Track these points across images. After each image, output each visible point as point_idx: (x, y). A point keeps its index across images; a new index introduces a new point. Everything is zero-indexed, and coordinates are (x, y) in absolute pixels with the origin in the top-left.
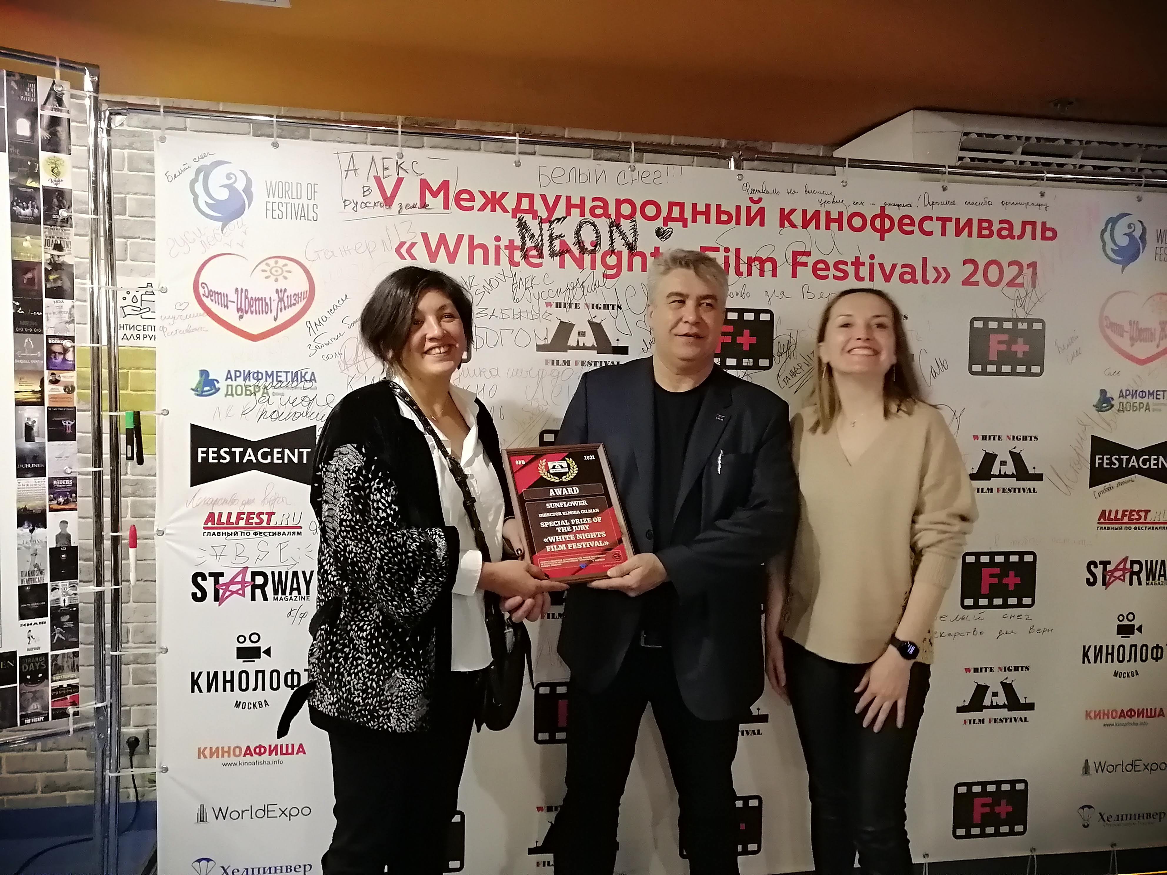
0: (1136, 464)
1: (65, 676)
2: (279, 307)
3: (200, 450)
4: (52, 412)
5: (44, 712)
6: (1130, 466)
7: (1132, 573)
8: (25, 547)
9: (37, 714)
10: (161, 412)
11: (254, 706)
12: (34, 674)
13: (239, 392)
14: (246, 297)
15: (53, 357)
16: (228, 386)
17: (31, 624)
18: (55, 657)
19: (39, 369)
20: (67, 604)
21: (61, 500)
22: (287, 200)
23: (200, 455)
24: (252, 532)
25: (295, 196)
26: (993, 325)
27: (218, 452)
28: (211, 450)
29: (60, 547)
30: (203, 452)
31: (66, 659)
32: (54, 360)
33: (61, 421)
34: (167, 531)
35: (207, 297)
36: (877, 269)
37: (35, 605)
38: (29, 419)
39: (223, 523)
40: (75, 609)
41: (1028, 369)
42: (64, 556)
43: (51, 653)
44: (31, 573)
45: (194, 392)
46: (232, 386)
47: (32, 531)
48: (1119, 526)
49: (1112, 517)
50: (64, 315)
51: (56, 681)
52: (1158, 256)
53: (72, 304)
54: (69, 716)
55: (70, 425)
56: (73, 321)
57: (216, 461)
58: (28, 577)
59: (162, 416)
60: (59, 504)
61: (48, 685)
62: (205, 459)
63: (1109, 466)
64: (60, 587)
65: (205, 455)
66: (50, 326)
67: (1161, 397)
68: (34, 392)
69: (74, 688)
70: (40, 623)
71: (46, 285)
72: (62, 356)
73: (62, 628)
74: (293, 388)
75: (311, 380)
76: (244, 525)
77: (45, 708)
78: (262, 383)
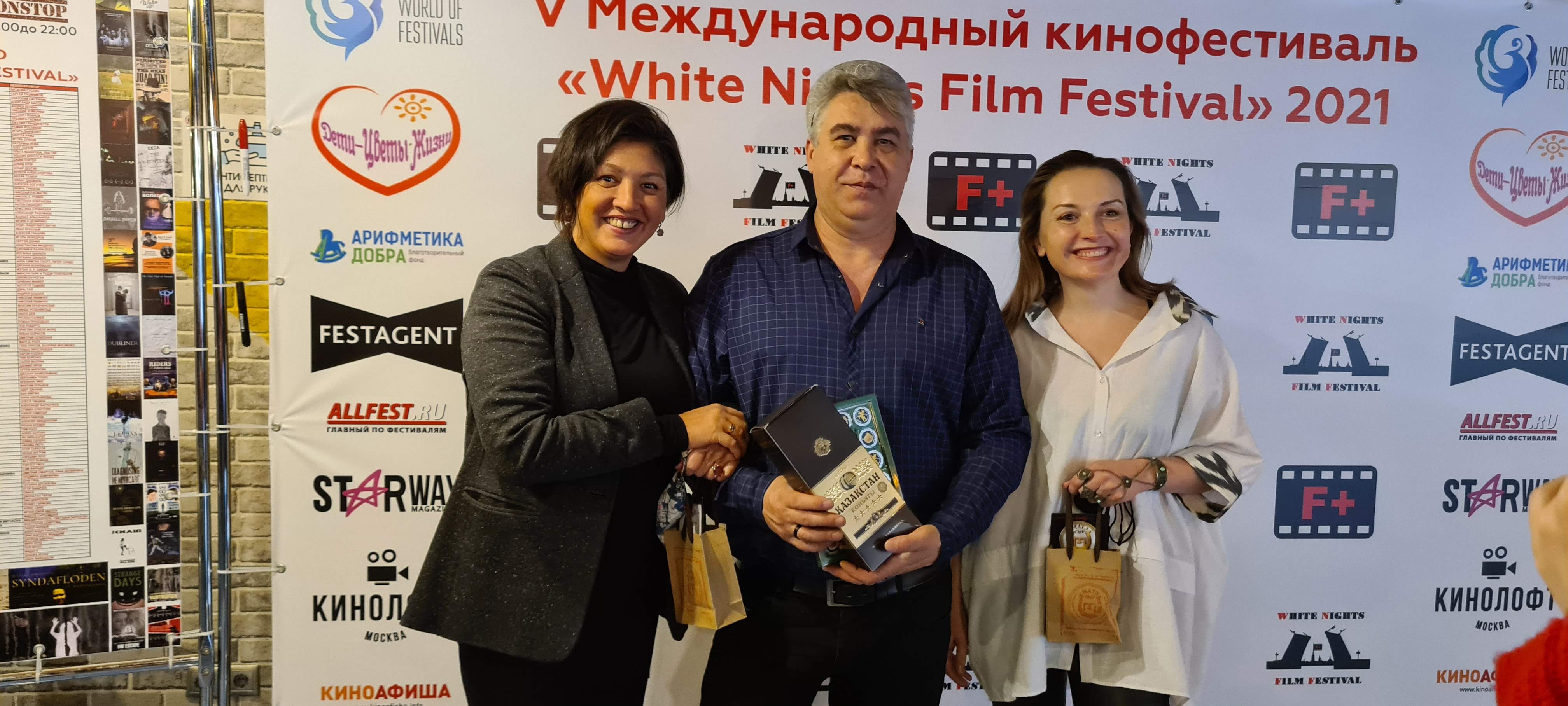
0: (1513, 354)
1: (163, 597)
2: (417, 152)
3: (323, 328)
4: (147, 280)
5: (139, 637)
6: (1505, 358)
7: (1505, 496)
8: (117, 440)
10: (275, 281)
11: (389, 638)
12: (128, 590)
13: (369, 258)
14: (377, 141)
15: (147, 214)
16: (355, 249)
17: (124, 532)
18: (152, 573)
19: (132, 227)
20: (166, 509)
21: (158, 385)
22: (425, 19)
23: (323, 335)
24: (386, 427)
25: (434, 14)
26: (1327, 173)
27: (344, 331)
28: (336, 328)
29: (158, 442)
30: (326, 331)
31: (165, 576)
32: (148, 218)
33: (158, 291)
34: (283, 426)
35: (329, 140)
36: (1174, 102)
37: (128, 509)
38: (120, 287)
39: (351, 417)
40: (175, 516)
41: (1373, 231)
42: (162, 452)
43: (147, 568)
44: (124, 471)
45: (314, 257)
48: (1489, 434)
49: (1481, 422)
50: (159, 164)
51: (153, 601)
52: (1552, 82)
53: (170, 150)
54: (167, 644)
55: (168, 295)
56: (170, 171)
57: (342, 341)
58: (120, 476)
59: (276, 286)
60: (156, 389)
61: (143, 606)
62: (329, 339)
63: (1477, 358)
64: (158, 489)
65: (328, 334)
66: (144, 176)
67: (1550, 267)
68: (126, 256)
69: (173, 612)
70: (134, 531)
71: (138, 128)
72: (158, 213)
73: (161, 539)
74: (435, 253)
75: (456, 243)
76: (376, 420)
77: (141, 632)
78: (397, 247)
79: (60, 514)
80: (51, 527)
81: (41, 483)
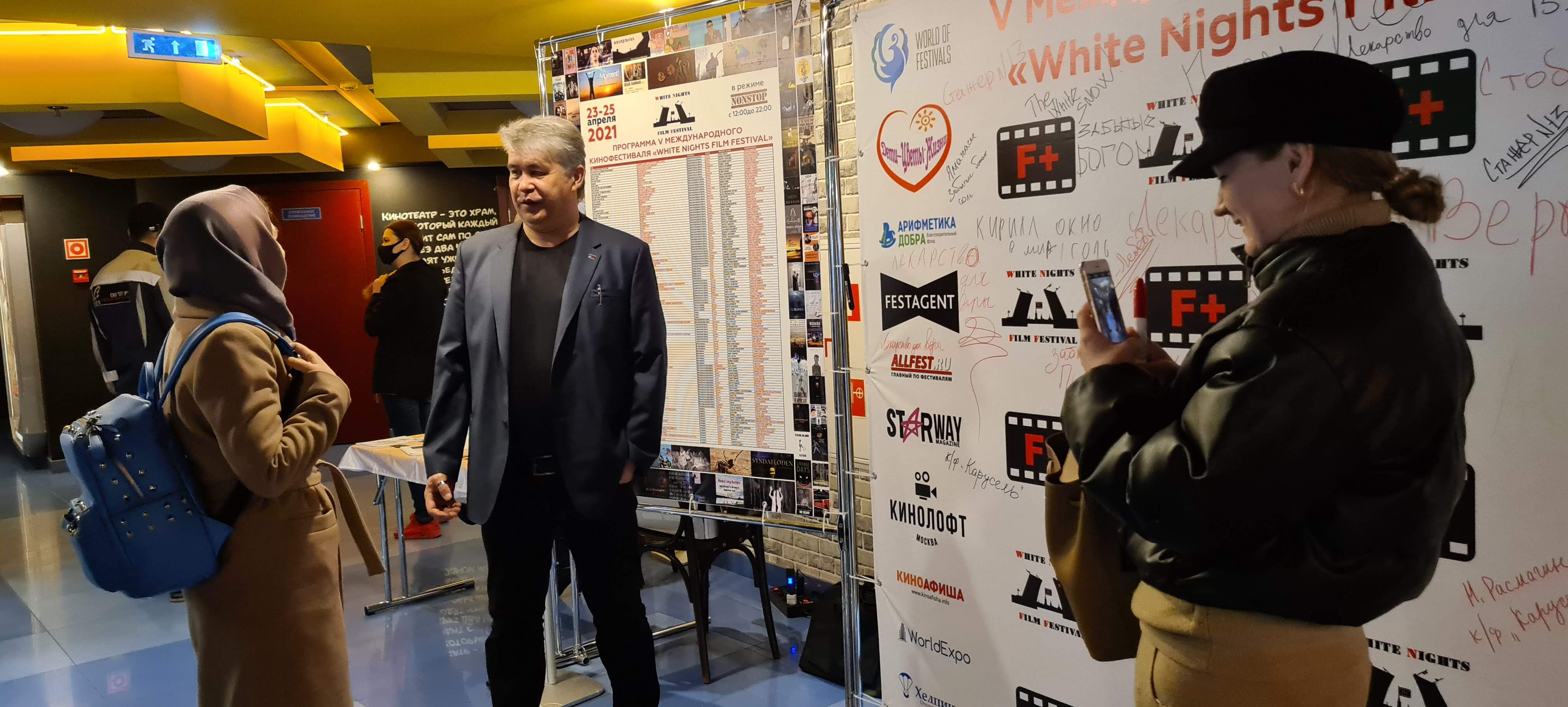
1: (820, 482)
2: (928, 155)
3: (887, 297)
4: (807, 266)
5: (809, 508)
8: (796, 373)
9: (806, 509)
10: (863, 263)
11: (929, 543)
12: (804, 475)
13: (907, 242)
14: (908, 151)
15: (806, 222)
16: (900, 236)
17: (801, 435)
18: (815, 465)
19: (799, 231)
20: (820, 423)
22: (930, 47)
23: (887, 302)
24: (920, 375)
25: (935, 42)
27: (897, 299)
29: (815, 376)
30: (888, 299)
31: (821, 469)
32: (807, 224)
33: (812, 273)
34: (871, 370)
35: (885, 155)
38: (795, 272)
39: (902, 366)
40: (826, 428)
43: (812, 462)
44: (799, 395)
45: (881, 244)
46: (902, 236)
47: (799, 361)
50: (811, 187)
51: (816, 485)
54: (823, 516)
55: (817, 277)
56: (817, 190)
57: (897, 307)
58: (797, 398)
59: (864, 267)
60: (813, 341)
61: (812, 487)
64: (816, 409)
65: (889, 302)
66: (805, 196)
68: (797, 251)
69: (826, 494)
70: (805, 435)
71: (801, 164)
73: (819, 443)
74: (941, 235)
75: (952, 225)
76: (914, 368)
77: (810, 505)
78: (920, 232)
79: (772, 420)
80: (768, 427)
81: (763, 399)
